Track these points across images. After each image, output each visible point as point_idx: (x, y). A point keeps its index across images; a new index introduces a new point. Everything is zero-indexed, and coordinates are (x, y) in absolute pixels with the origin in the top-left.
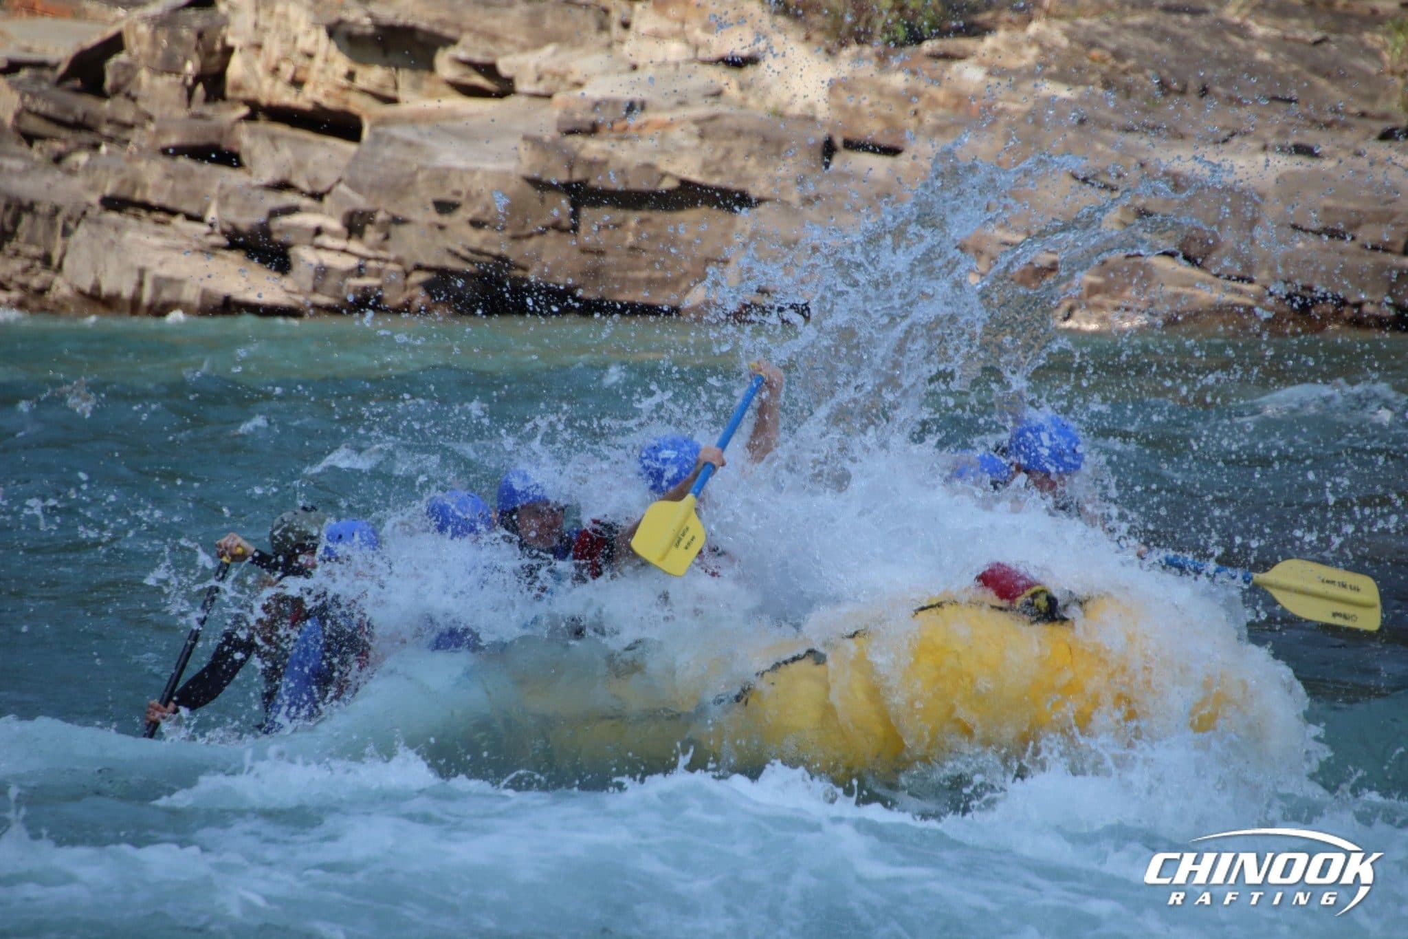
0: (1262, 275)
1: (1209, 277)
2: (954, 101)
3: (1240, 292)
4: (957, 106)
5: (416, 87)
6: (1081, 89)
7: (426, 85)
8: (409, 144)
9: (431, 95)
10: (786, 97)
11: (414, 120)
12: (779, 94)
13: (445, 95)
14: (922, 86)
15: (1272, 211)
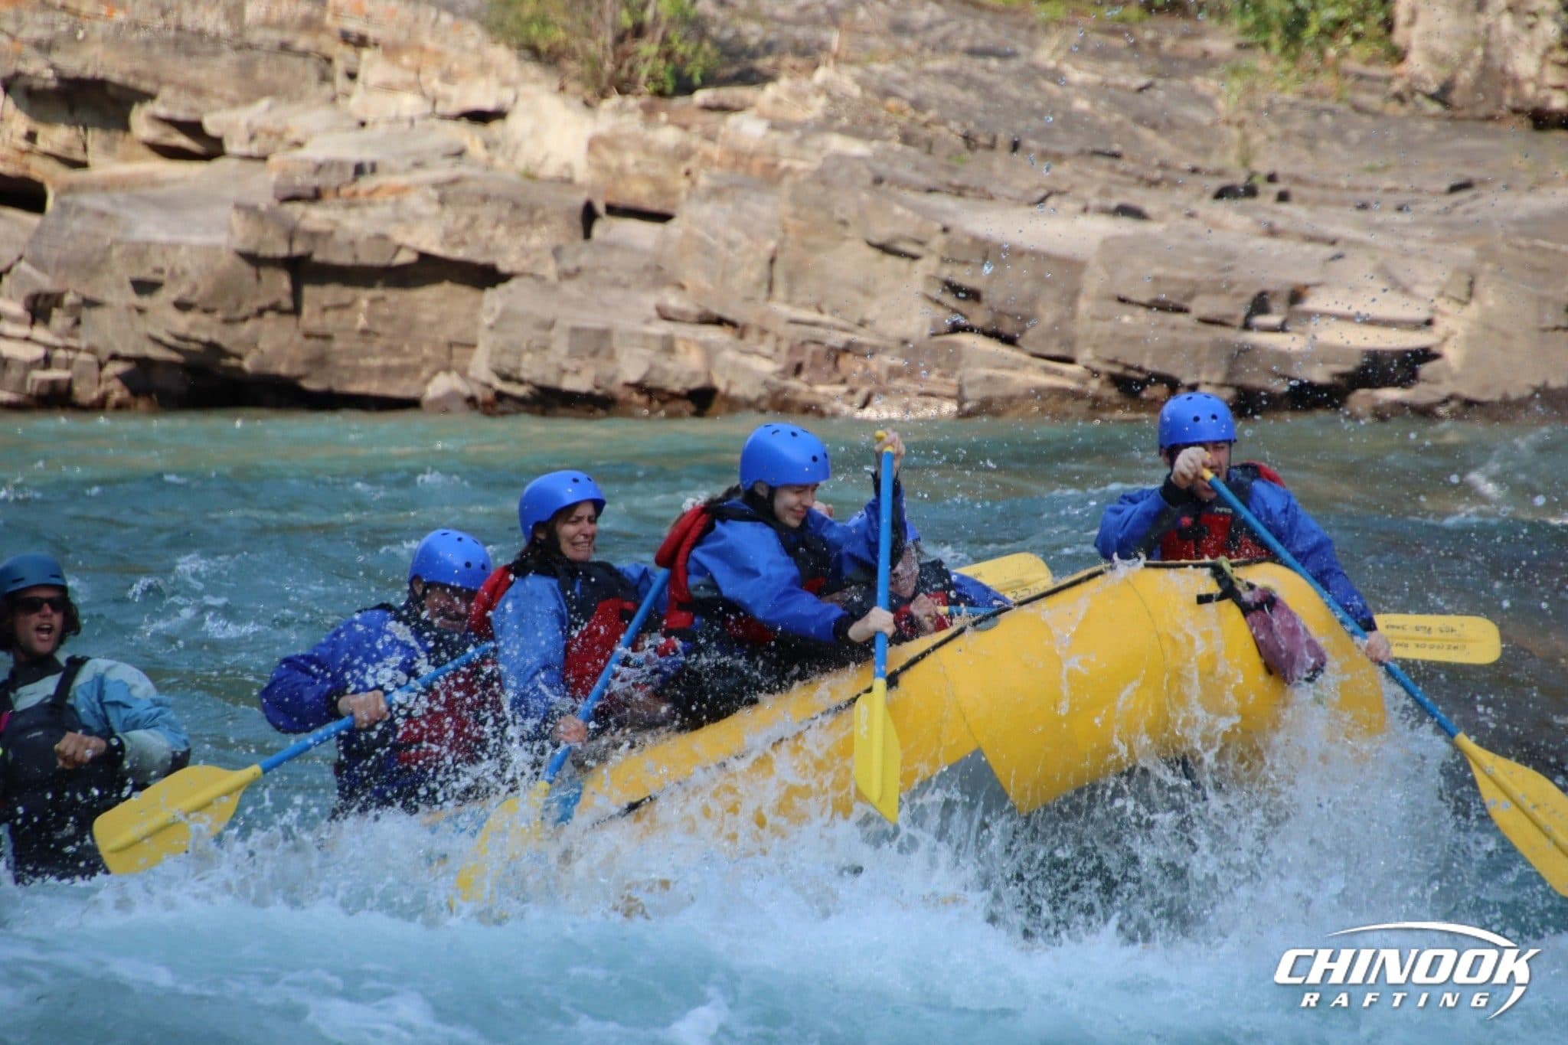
0: (1085, 355)
1: (1025, 357)
2: (731, 159)
3: (1061, 374)
4: (736, 164)
5: (108, 149)
6: (876, 144)
7: (120, 147)
8: (102, 215)
9: (127, 159)
10: (539, 158)
11: (106, 187)
12: (530, 154)
13: (140, 158)
14: (695, 142)
15: (1093, 282)
